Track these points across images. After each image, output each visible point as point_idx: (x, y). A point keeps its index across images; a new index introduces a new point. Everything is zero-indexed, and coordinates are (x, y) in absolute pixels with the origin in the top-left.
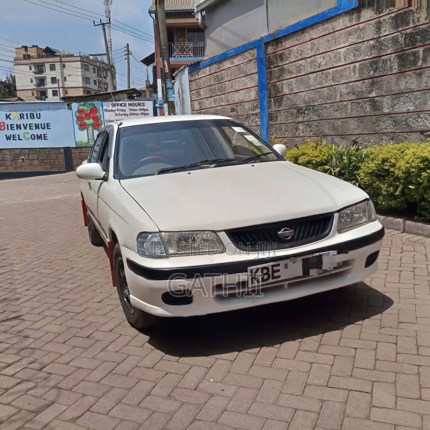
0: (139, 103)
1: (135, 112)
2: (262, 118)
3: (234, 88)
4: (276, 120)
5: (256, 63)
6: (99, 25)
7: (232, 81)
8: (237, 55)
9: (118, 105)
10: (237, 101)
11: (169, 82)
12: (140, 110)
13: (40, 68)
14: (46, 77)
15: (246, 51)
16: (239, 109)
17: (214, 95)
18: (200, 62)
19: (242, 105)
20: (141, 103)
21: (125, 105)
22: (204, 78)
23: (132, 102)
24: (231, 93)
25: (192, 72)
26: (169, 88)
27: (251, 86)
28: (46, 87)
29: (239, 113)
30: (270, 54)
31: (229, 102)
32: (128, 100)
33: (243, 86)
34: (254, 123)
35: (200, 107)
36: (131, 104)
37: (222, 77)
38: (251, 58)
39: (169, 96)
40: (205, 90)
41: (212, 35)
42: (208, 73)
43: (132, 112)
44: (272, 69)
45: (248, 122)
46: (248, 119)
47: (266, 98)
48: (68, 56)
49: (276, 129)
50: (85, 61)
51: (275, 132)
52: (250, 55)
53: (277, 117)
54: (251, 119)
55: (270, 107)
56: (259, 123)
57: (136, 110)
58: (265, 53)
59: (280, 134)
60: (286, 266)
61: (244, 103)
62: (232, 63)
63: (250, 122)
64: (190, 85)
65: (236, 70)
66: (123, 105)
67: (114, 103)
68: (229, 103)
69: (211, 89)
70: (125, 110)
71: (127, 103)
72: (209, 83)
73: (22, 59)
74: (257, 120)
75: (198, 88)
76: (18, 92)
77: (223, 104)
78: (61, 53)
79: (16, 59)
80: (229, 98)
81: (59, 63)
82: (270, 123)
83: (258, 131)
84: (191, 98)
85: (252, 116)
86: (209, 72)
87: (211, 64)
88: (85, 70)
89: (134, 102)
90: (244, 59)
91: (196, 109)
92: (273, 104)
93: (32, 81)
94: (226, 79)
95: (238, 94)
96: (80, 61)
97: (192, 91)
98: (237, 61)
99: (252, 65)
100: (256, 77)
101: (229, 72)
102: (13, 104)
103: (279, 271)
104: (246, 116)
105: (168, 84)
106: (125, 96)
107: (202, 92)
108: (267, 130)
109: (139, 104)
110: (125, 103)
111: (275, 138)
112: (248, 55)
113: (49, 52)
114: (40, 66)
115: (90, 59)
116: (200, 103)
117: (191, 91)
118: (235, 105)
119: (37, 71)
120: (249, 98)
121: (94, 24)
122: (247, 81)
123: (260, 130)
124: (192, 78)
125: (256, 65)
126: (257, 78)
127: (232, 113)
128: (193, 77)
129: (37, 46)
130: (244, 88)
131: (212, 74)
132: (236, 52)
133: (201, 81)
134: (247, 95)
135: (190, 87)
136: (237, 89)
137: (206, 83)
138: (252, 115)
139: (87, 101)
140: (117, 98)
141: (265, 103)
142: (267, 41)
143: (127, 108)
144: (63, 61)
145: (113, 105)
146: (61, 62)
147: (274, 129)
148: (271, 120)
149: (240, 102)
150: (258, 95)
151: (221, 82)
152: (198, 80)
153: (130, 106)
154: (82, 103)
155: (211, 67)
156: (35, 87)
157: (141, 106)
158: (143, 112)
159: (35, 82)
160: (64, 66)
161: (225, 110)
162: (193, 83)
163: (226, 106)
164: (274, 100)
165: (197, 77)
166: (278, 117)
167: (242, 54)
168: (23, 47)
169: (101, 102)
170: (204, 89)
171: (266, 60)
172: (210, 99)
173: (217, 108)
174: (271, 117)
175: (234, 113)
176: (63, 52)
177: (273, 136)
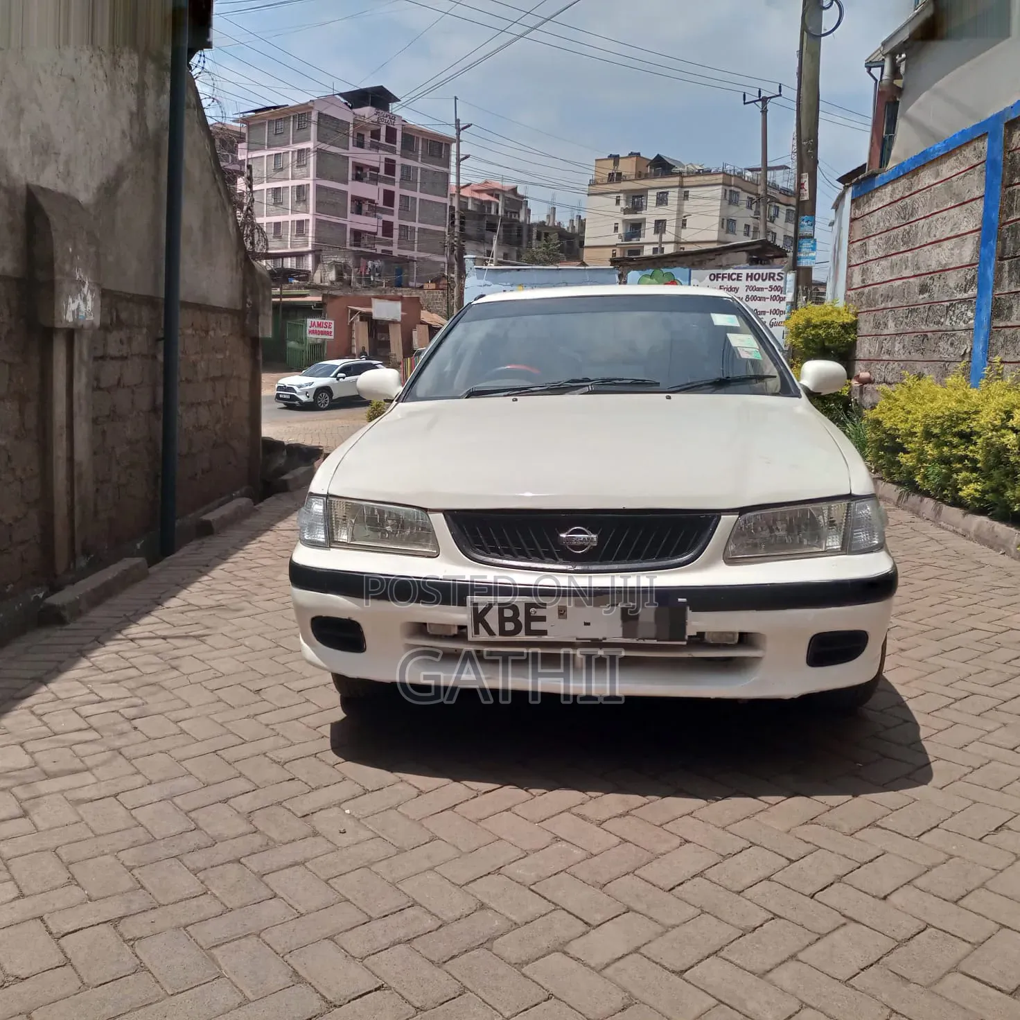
0: (770, 273)
1: (759, 294)
2: (978, 311)
3: (932, 235)
4: (1008, 318)
5: (984, 174)
6: (754, 101)
7: (930, 218)
8: (949, 154)
9: (723, 278)
10: (934, 267)
11: (807, 222)
12: (771, 288)
13: (636, 201)
14: (645, 219)
15: (967, 144)
16: (936, 287)
17: (893, 251)
18: (877, 175)
19: (943, 277)
20: (774, 274)
21: (738, 277)
22: (879, 213)
23: (755, 271)
24: (925, 248)
25: (860, 197)
26: (803, 237)
27: (967, 230)
28: (642, 240)
29: (936, 297)
30: (1016, 149)
31: (918, 269)
32: (748, 265)
33: (952, 230)
34: (962, 323)
35: (863, 281)
36: (751, 276)
37: (913, 209)
38: (976, 162)
39: (802, 255)
40: (878, 241)
41: (911, 110)
42: (888, 200)
43: (751, 293)
44: (1015, 187)
45: (951, 319)
46: (951, 313)
47: (993, 260)
48: (698, 173)
49: (1006, 340)
50: (733, 183)
51: (1003, 347)
52: (973, 153)
53: (1010, 308)
54: (957, 311)
55: (998, 283)
56: (972, 321)
57: (762, 289)
58: (1006, 147)
59: (1012, 352)
60: (562, 612)
61: (946, 273)
62: (938, 175)
63: (955, 319)
64: (851, 227)
65: (943, 190)
66: (734, 277)
67: (715, 272)
68: (919, 272)
69: (890, 237)
70: (736, 290)
71: (744, 272)
72: (887, 224)
73: (606, 181)
74: (970, 314)
75: (865, 236)
76: (586, 251)
77: (906, 273)
78: (684, 167)
79: (593, 183)
80: (921, 259)
81: (677, 190)
82: (994, 325)
83: (968, 341)
84: (849, 261)
85: (960, 306)
86: (891, 197)
87: (897, 179)
88: (730, 202)
89: (760, 271)
90: (961, 163)
91: (854, 287)
92: (1006, 275)
93: (616, 229)
94: (921, 214)
95: (938, 250)
96: (723, 184)
97: (853, 242)
98: (947, 169)
99: (976, 178)
100: (979, 206)
101: (929, 197)
102: (519, 270)
103: (543, 619)
104: (948, 304)
105: (803, 226)
106: (744, 256)
107: (871, 246)
108: (985, 342)
109: (771, 277)
110: (738, 274)
111: (1002, 362)
112: (970, 155)
113: (661, 166)
114: (637, 197)
115: (744, 180)
116: (864, 272)
117: (851, 243)
118: (930, 276)
119: (630, 206)
120: (960, 260)
121: (744, 100)
122: (961, 216)
123: (971, 341)
124: (858, 213)
125: (983, 178)
126: (981, 209)
127: (921, 296)
128: (859, 209)
129: (638, 154)
130: (952, 234)
131: (895, 202)
132: (947, 147)
133: (873, 220)
134: (956, 251)
135: (850, 233)
136: (938, 237)
137: (882, 224)
138: (959, 303)
139: (659, 268)
140: (724, 263)
141: (990, 273)
142: (1013, 116)
143: (742, 285)
144: (685, 184)
145: (712, 277)
146: (681, 186)
147: (1001, 339)
148: (998, 316)
149: (940, 268)
150: (978, 252)
151: (910, 221)
152: (867, 217)
153: (749, 279)
154: (650, 272)
155: (895, 185)
156: (619, 241)
157: (774, 280)
158: (777, 293)
159: (621, 230)
160: (686, 196)
161: (909, 288)
162: (857, 224)
163: (911, 280)
164: (1010, 265)
165: (867, 211)
166: (1014, 309)
167: (958, 151)
168: (611, 156)
169: (687, 270)
170: (877, 237)
171: (1004, 165)
172: (883, 262)
173: (893, 283)
174: (998, 307)
175: (926, 295)
176: (689, 166)
177: (997, 357)
